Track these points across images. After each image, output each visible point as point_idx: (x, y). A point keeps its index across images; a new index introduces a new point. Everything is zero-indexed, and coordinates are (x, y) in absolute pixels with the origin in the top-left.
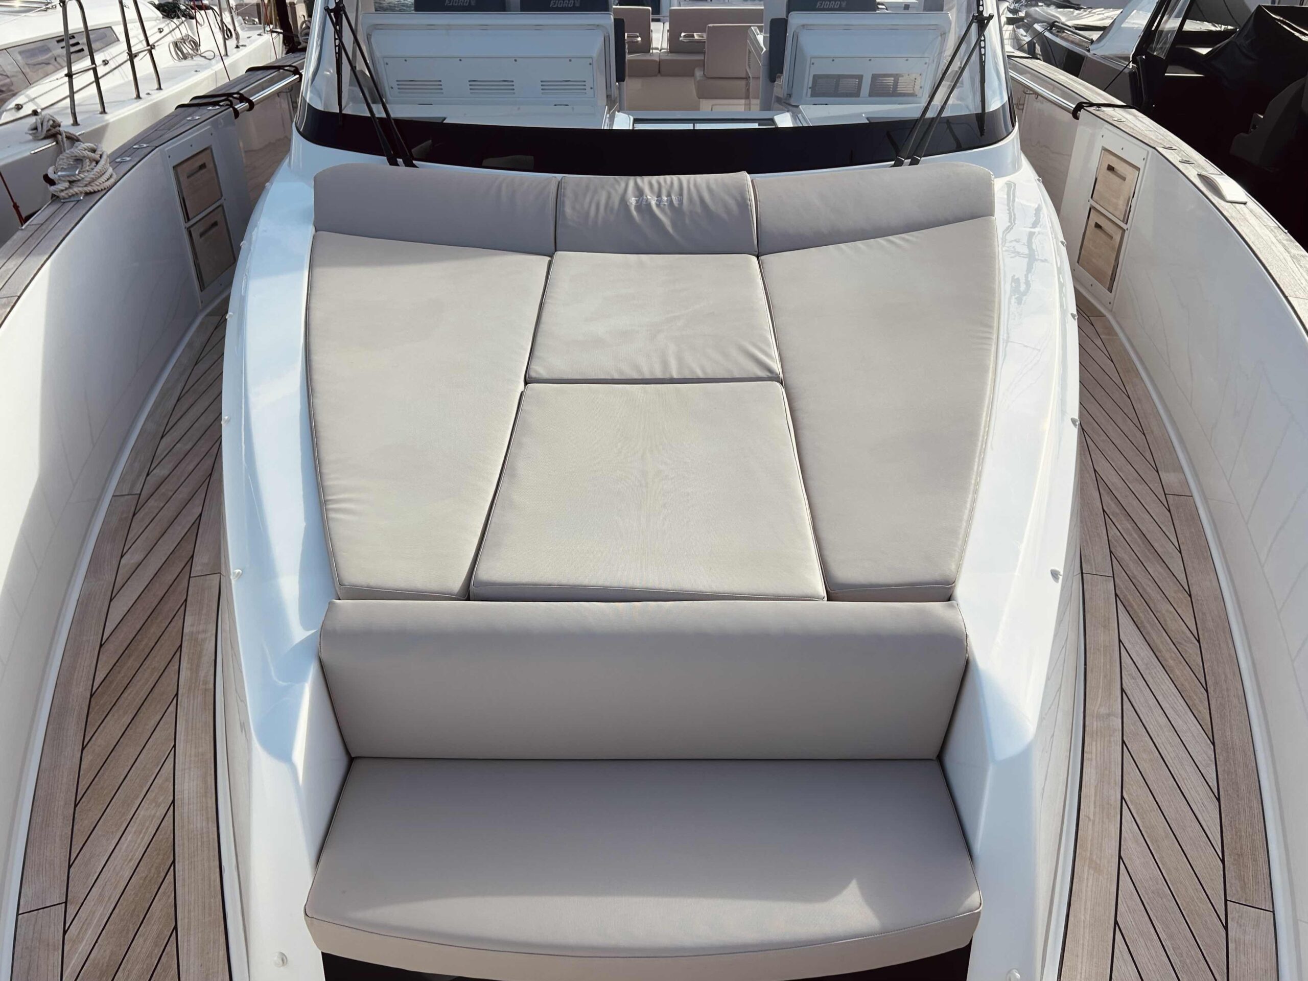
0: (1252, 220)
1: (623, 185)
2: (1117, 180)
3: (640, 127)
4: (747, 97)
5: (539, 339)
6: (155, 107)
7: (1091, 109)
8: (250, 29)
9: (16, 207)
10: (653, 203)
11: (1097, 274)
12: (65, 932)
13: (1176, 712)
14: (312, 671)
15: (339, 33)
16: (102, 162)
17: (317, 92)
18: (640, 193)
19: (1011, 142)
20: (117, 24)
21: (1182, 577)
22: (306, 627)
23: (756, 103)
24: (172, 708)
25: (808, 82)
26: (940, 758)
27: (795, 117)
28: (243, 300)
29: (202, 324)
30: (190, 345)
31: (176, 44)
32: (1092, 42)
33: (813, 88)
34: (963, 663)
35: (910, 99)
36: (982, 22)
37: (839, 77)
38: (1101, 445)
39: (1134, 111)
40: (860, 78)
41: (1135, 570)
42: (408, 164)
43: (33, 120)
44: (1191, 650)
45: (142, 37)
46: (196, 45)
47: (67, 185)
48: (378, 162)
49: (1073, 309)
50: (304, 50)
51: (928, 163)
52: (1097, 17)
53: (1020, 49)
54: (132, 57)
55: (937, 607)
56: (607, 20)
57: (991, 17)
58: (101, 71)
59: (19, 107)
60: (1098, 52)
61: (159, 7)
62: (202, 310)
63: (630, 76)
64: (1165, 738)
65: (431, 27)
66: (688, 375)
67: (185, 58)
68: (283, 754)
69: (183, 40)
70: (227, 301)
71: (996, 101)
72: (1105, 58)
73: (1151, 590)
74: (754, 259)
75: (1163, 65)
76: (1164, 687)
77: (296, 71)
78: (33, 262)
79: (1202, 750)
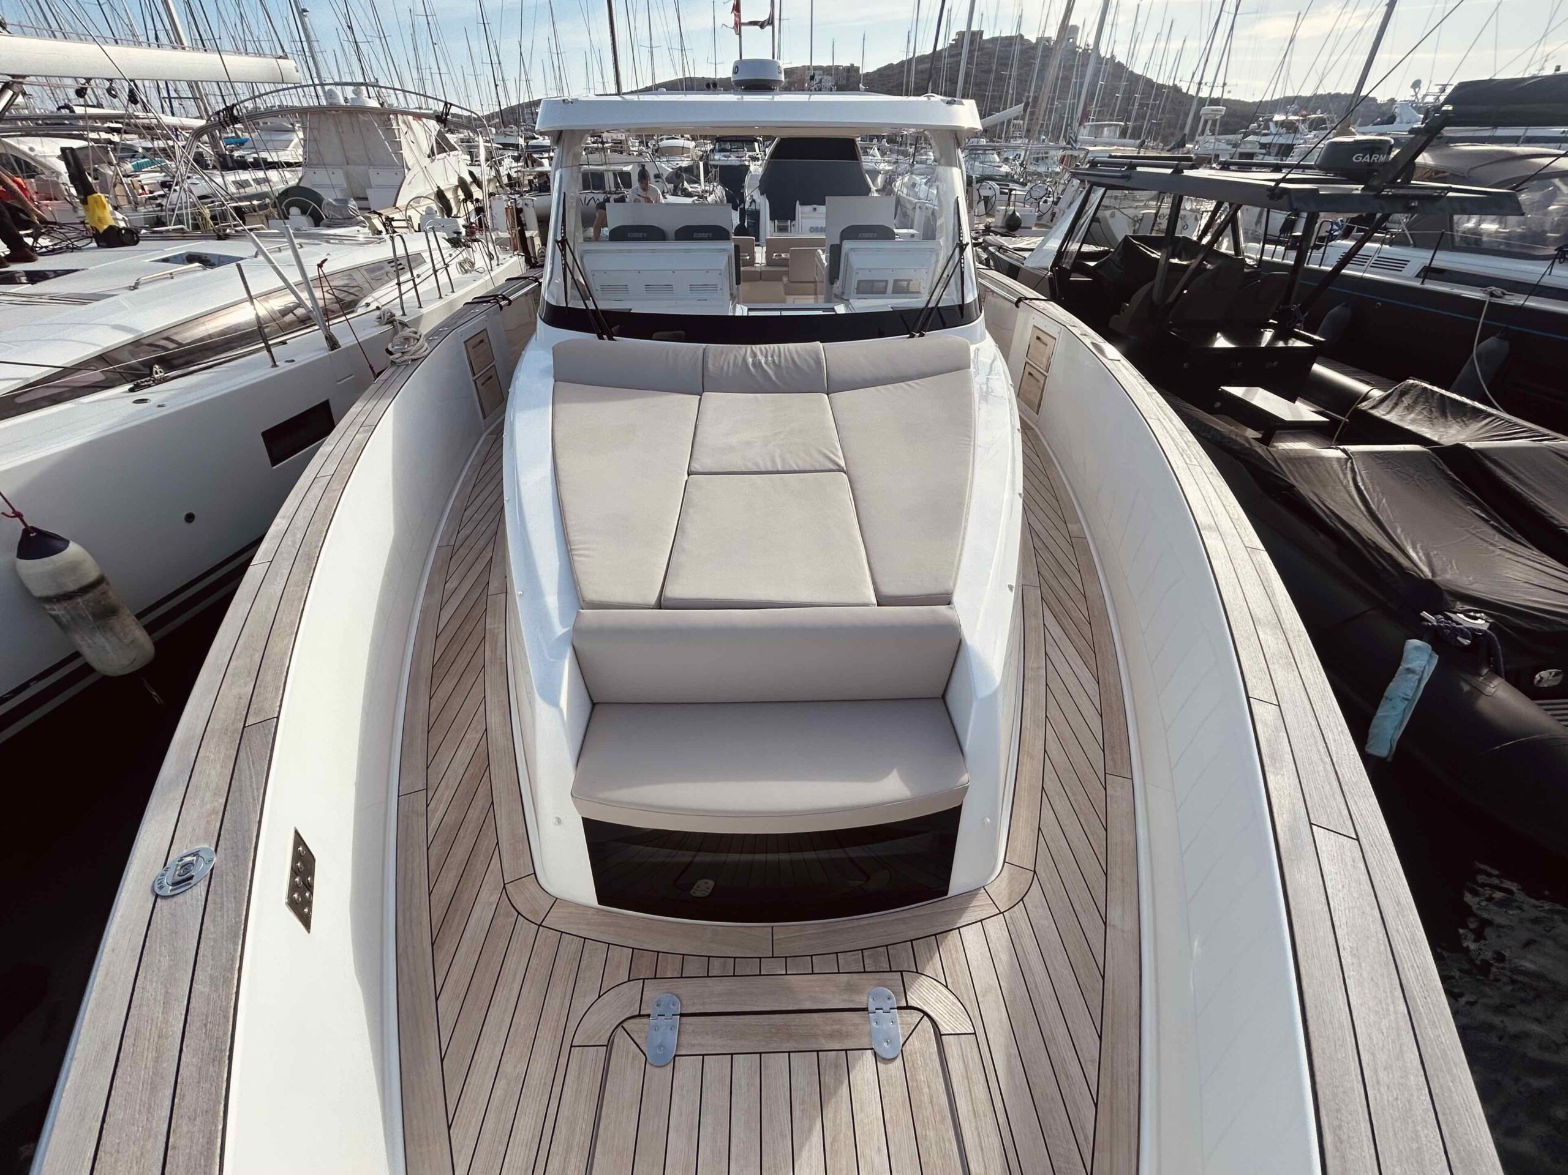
0: (1124, 371)
1: (744, 350)
2: (1043, 346)
3: (752, 314)
4: (816, 294)
5: (695, 448)
6: (451, 304)
7: (1027, 301)
8: (504, 254)
9: (371, 367)
10: (763, 361)
11: (1029, 403)
12: (427, 806)
13: (1076, 665)
14: (569, 653)
15: (564, 256)
16: (421, 340)
17: (551, 294)
18: (754, 355)
19: (980, 322)
20: (424, 251)
21: (1080, 585)
22: (563, 625)
23: (821, 298)
24: (482, 674)
25: (854, 284)
26: (944, 697)
27: (847, 307)
28: (512, 424)
29: (485, 440)
30: (479, 451)
31: (460, 264)
32: (1025, 258)
33: (858, 288)
34: (958, 641)
35: (916, 295)
36: (962, 247)
37: (873, 281)
38: (1031, 507)
39: (1052, 303)
40: (887, 281)
41: (1053, 583)
42: (611, 338)
43: (378, 313)
44: (1086, 629)
45: (441, 259)
46: (473, 264)
47: (400, 354)
48: (591, 337)
49: (1018, 426)
50: (542, 266)
51: (929, 334)
52: (1026, 243)
53: (981, 263)
54: (435, 271)
55: (942, 609)
56: (730, 246)
57: (967, 244)
58: (417, 281)
59: (368, 305)
60: (1029, 264)
61: (449, 240)
62: (486, 430)
63: (744, 281)
64: (1071, 681)
65: (620, 251)
66: (788, 468)
67: (466, 272)
68: (555, 704)
69: (465, 261)
70: (502, 423)
71: (971, 297)
72: (1033, 268)
73: (1062, 594)
74: (826, 396)
75: (1069, 273)
76: (1070, 651)
77: (536, 280)
78: (383, 403)
79: (1092, 687)
